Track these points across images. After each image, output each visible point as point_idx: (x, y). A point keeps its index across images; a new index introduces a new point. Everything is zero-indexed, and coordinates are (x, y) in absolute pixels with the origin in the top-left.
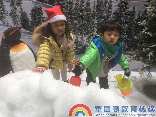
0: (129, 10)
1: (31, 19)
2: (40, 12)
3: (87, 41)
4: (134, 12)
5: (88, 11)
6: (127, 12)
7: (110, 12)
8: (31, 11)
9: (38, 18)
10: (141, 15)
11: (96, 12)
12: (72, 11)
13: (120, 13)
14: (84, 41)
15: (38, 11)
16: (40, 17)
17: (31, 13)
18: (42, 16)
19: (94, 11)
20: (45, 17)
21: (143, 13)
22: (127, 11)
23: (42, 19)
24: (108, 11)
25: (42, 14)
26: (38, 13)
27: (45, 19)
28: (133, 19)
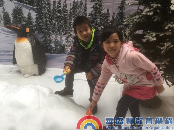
0: (104, 12)
1: (13, 19)
2: (21, 13)
3: (66, 41)
4: (108, 14)
5: (65, 12)
6: (101, 14)
7: (85, 14)
8: (13, 11)
9: (19, 18)
10: (115, 17)
11: (72, 13)
12: (50, 12)
13: (95, 15)
14: (63, 41)
15: (19, 11)
16: (21, 17)
17: (12, 13)
18: (22, 16)
19: (70, 13)
20: (25, 17)
21: (117, 15)
23: (23, 19)
24: (83, 12)
25: (23, 14)
26: (19, 13)
27: (26, 19)
28: (107, 20)
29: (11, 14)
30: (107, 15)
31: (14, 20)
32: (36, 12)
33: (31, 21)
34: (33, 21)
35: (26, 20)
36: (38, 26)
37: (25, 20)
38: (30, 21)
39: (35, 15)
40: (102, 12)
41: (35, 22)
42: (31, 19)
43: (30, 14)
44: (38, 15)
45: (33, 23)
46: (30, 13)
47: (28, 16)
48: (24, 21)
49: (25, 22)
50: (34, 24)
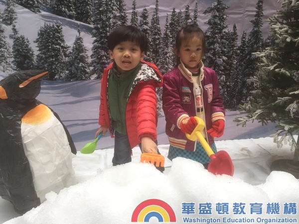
0: (227, 32)
1: (39, 52)
2: (59, 37)
4: (235, 33)
5: (156, 34)
6: (224, 35)
8: (39, 34)
9: (54, 50)
10: (247, 40)
11: (169, 34)
13: (212, 37)
15: (54, 34)
16: (58, 46)
17: (38, 39)
18: (62, 44)
19: (166, 34)
20: (69, 47)
21: (250, 35)
22: (224, 32)
23: (63, 51)
25: (63, 41)
26: (53, 38)
27: (70, 50)
28: (233, 46)
29: (34, 42)
30: (234, 37)
31: (41, 53)
32: (94, 35)
33: (83, 54)
34: (86, 54)
35: (70, 53)
36: (98, 64)
37: (68, 53)
38: (81, 54)
39: (93, 41)
40: (224, 30)
41: (92, 56)
42: (82, 50)
43: (79, 39)
44: (99, 41)
45: (86, 60)
46: (81, 38)
47: (75, 44)
48: (66, 55)
49: (68, 56)
50: (90, 60)
